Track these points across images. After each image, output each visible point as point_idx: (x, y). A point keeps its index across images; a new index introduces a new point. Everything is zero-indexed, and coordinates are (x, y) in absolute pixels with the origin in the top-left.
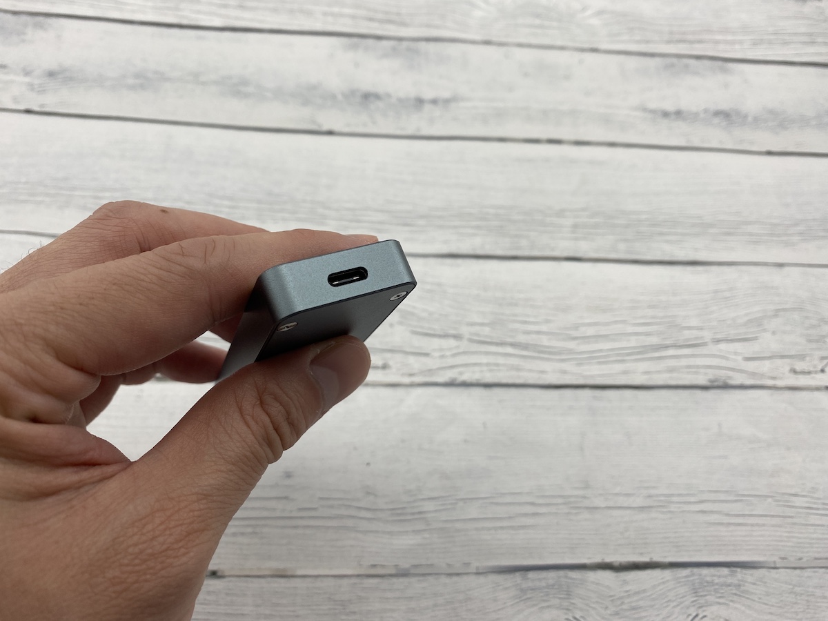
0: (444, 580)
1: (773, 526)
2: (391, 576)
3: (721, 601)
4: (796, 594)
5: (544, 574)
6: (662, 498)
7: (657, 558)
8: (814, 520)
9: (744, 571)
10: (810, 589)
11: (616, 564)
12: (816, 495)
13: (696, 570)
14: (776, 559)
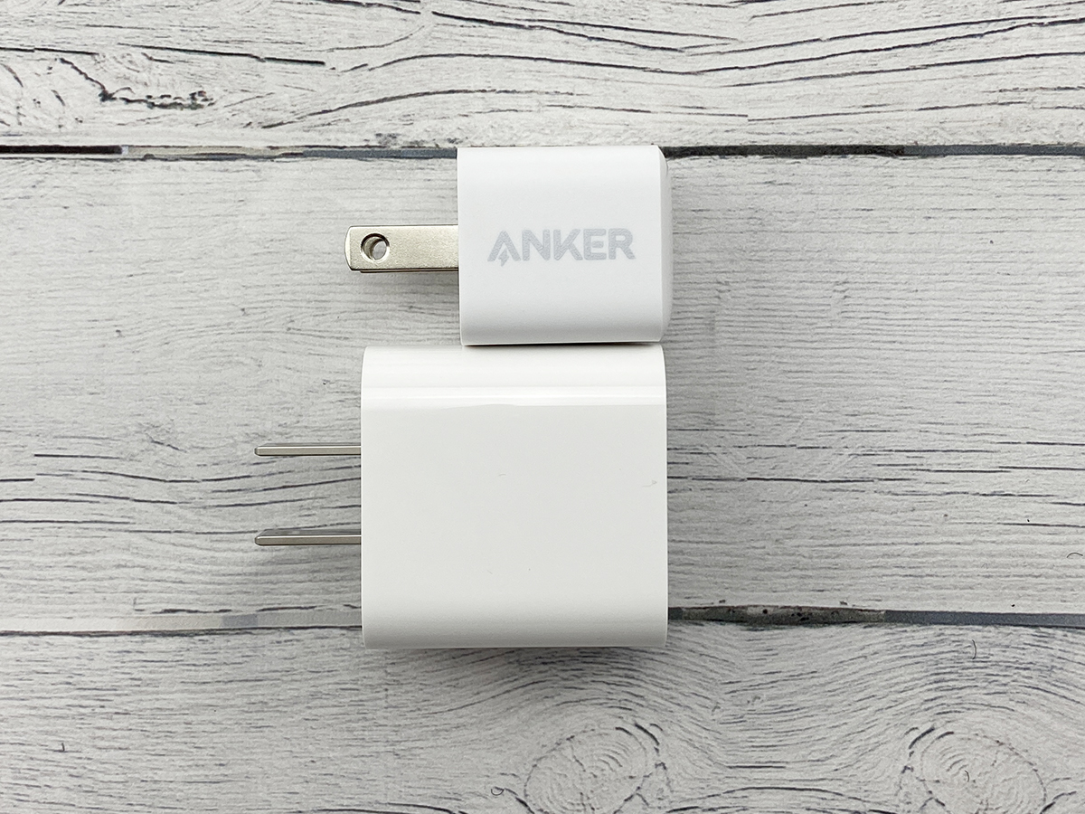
7: (857, 603)
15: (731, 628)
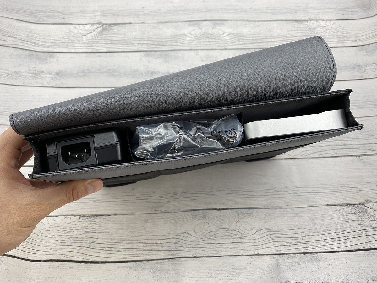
0: (173, 213)
1: (262, 198)
2: (159, 213)
3: (246, 217)
4: (266, 215)
5: (199, 211)
6: (232, 191)
7: (229, 207)
8: (274, 196)
9: (253, 210)
10: (270, 214)
11: (218, 209)
12: (275, 190)
13: (239, 210)
14: (262, 206)
15: (216, 211)
